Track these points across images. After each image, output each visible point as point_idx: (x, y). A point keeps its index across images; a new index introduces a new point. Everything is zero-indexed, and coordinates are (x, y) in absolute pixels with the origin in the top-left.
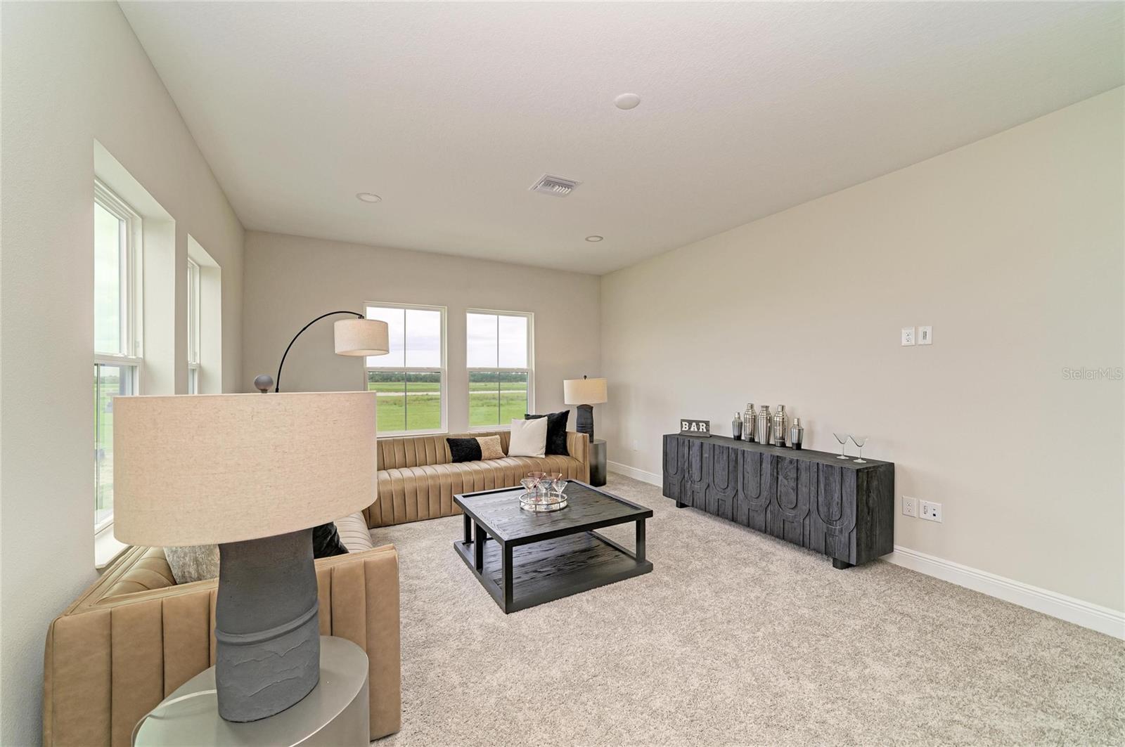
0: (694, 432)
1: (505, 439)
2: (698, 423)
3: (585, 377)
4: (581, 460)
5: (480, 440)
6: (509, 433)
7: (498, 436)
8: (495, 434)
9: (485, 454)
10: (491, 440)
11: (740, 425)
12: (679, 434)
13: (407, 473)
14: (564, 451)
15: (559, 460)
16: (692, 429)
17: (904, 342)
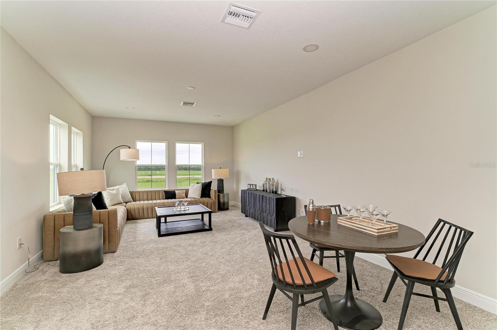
0: (251, 189)
1: (187, 192)
2: (253, 185)
3: (220, 168)
4: (214, 200)
5: (176, 192)
6: (189, 189)
7: (185, 191)
8: (184, 190)
9: (177, 196)
10: (181, 192)
11: (264, 186)
12: (247, 190)
13: (146, 202)
14: (209, 196)
15: (206, 200)
16: (251, 188)
17: (299, 156)
